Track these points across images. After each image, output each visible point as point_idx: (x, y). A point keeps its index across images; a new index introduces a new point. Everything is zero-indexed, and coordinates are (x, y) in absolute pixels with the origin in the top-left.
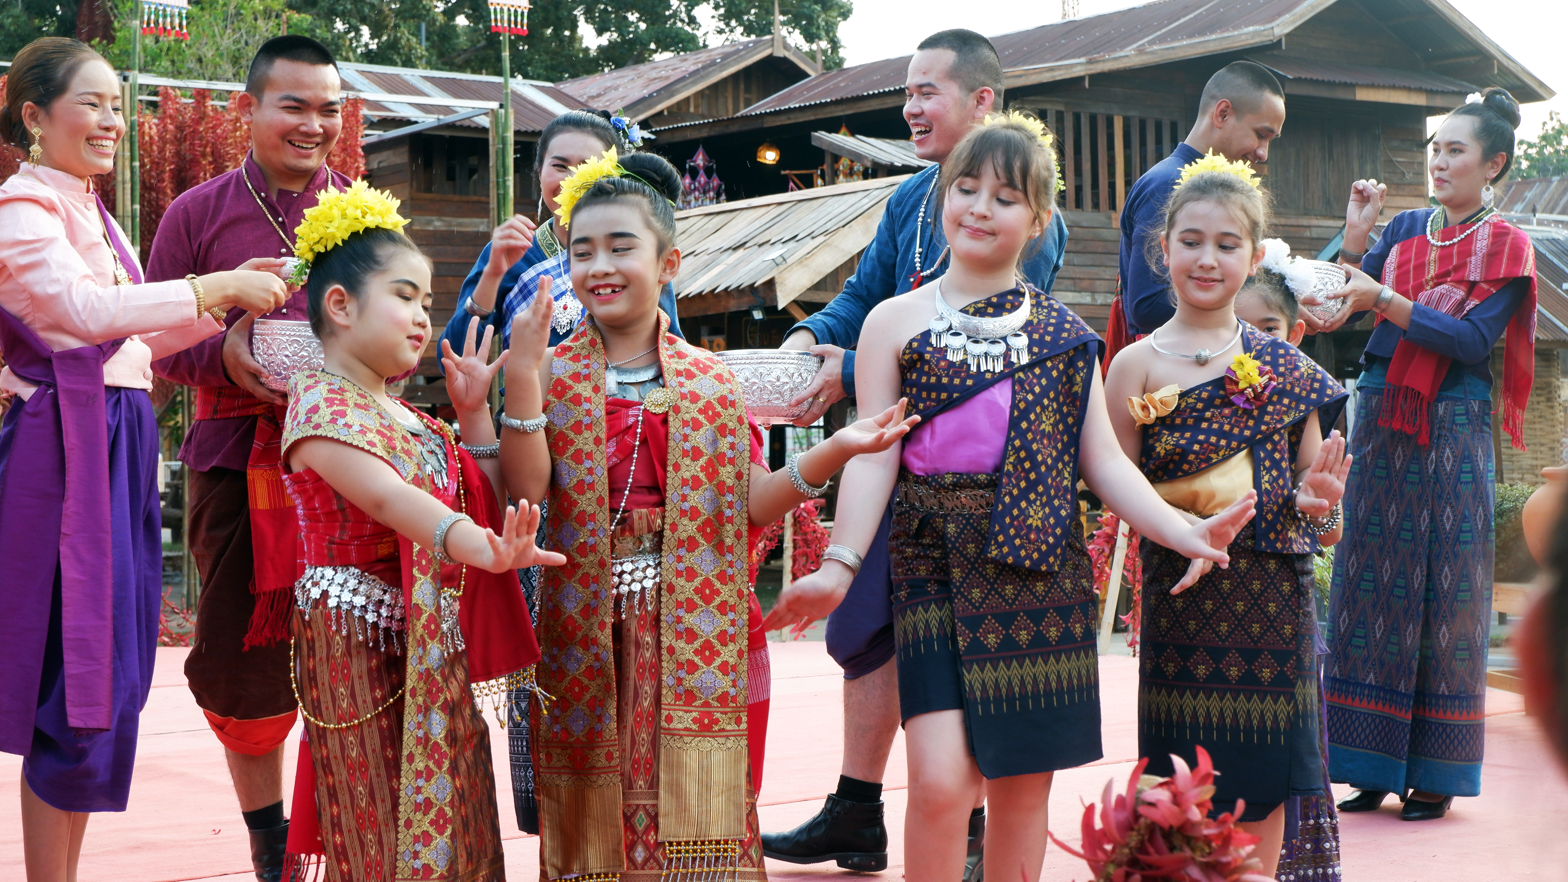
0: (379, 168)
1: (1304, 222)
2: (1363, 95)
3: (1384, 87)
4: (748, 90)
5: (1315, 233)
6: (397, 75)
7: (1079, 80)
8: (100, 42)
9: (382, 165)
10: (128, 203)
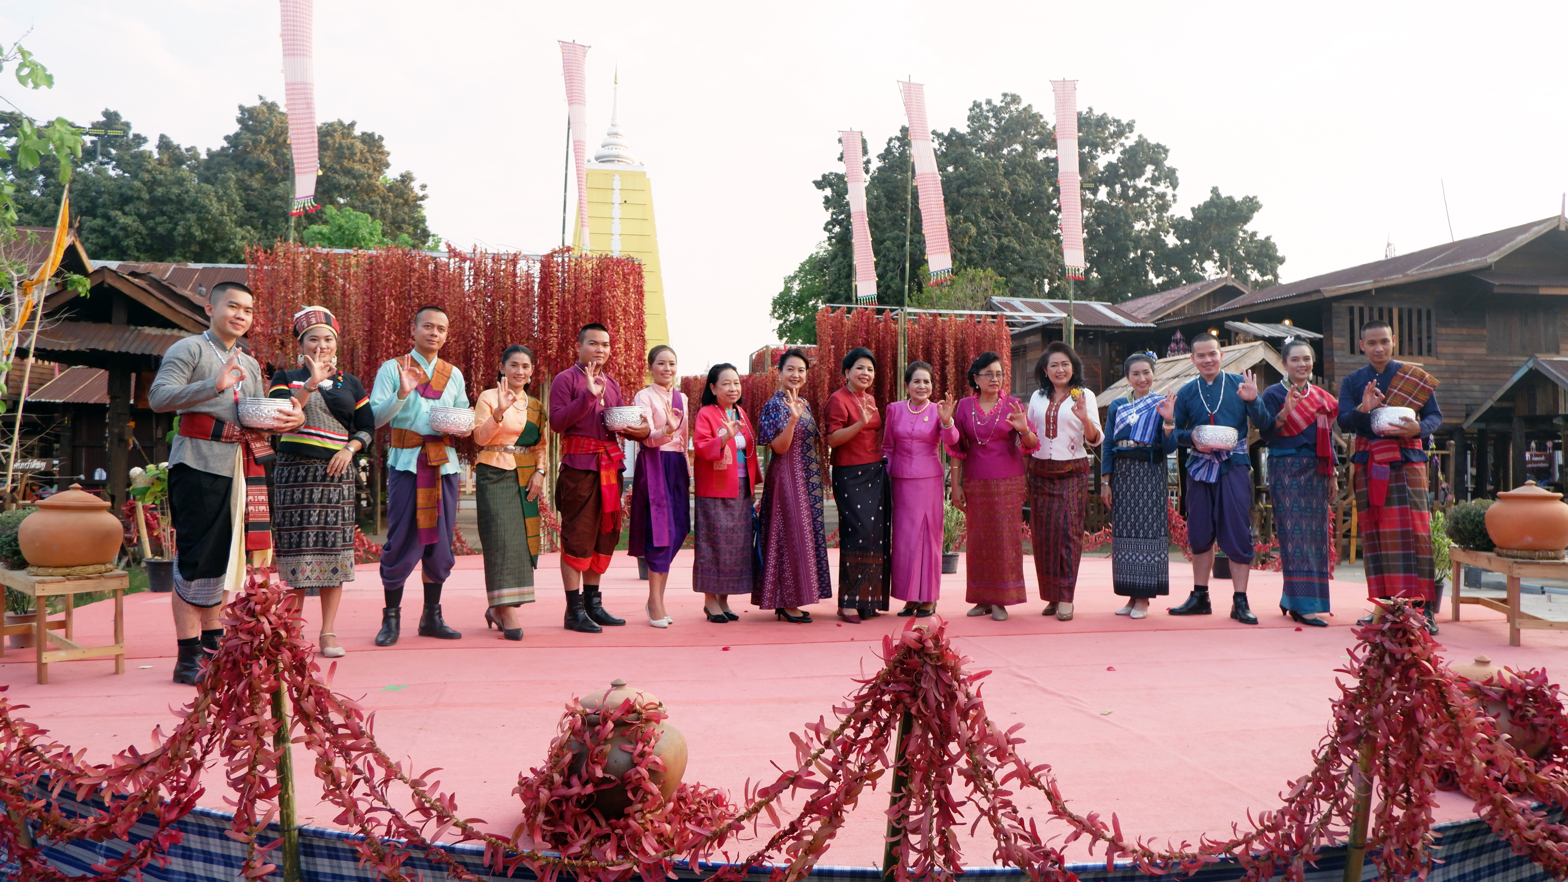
0: (1029, 344)
1: (1509, 358)
2: (1543, 291)
3: (1557, 286)
4: (1215, 302)
5: (1515, 364)
6: (1039, 303)
7: (1369, 291)
9: (1035, 341)
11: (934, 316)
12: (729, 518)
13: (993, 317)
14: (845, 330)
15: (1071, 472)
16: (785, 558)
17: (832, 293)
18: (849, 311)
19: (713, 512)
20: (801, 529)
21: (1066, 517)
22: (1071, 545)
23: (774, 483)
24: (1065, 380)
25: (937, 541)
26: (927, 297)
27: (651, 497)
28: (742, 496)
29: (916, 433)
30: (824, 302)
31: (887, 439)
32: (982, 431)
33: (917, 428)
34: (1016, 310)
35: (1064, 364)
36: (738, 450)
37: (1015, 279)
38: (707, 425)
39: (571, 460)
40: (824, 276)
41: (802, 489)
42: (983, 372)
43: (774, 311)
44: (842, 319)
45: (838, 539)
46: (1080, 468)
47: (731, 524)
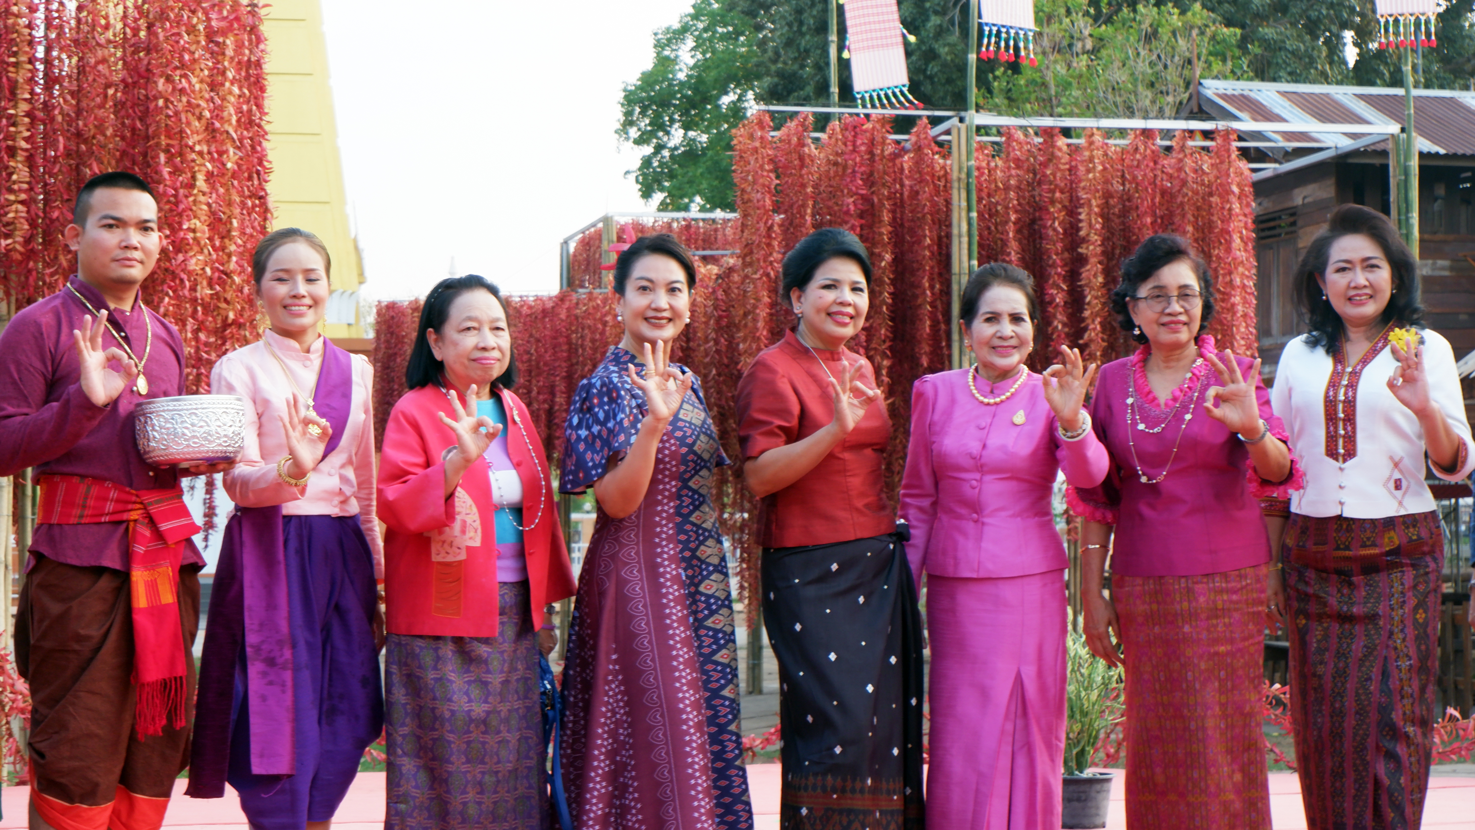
0: (1303, 204)
6: (1327, 95)
8: (1005, 72)
9: (1307, 200)
10: (965, 258)
11: (1048, 133)
12: (475, 692)
13: (1207, 135)
14: (812, 174)
15: (1396, 552)
16: (632, 798)
17: (780, 74)
18: (822, 122)
19: (431, 675)
20: (674, 716)
21: (1385, 674)
22: (1401, 750)
23: (602, 594)
24: (1371, 309)
25: (1050, 747)
26: (1032, 82)
27: (251, 638)
28: (510, 632)
29: (993, 455)
30: (758, 98)
31: (915, 472)
32: (1150, 447)
33: (995, 441)
34: (1269, 116)
35: (1369, 265)
36: (499, 508)
37: (1268, 31)
38: (413, 440)
39: (51, 540)
40: (759, 28)
41: (676, 612)
42: (1144, 291)
43: (628, 122)
44: (801, 144)
45: (778, 745)
46: (1420, 542)
47: (479, 709)
